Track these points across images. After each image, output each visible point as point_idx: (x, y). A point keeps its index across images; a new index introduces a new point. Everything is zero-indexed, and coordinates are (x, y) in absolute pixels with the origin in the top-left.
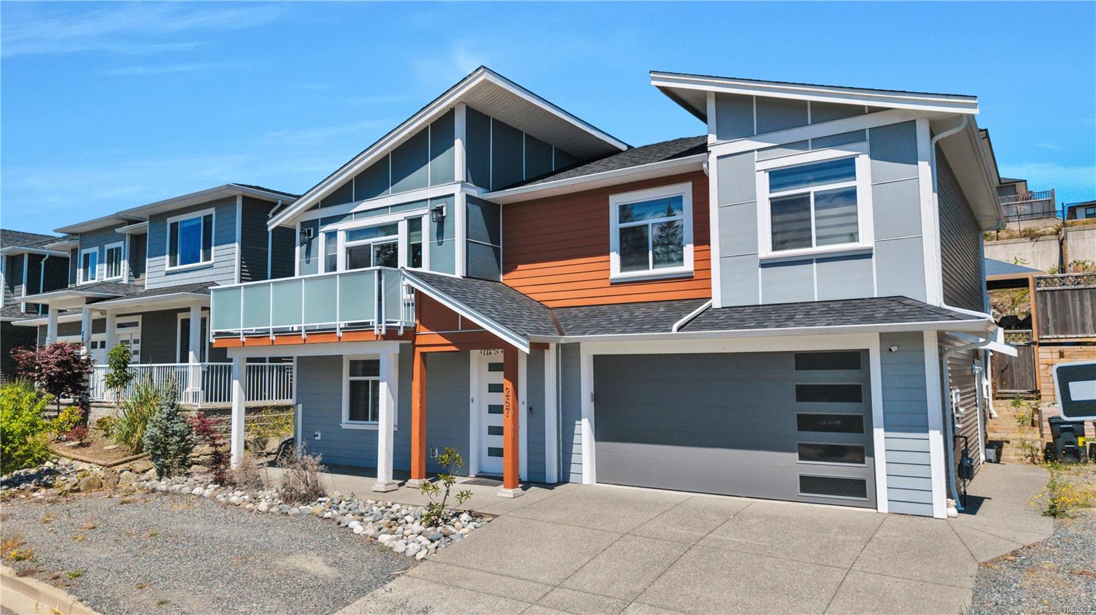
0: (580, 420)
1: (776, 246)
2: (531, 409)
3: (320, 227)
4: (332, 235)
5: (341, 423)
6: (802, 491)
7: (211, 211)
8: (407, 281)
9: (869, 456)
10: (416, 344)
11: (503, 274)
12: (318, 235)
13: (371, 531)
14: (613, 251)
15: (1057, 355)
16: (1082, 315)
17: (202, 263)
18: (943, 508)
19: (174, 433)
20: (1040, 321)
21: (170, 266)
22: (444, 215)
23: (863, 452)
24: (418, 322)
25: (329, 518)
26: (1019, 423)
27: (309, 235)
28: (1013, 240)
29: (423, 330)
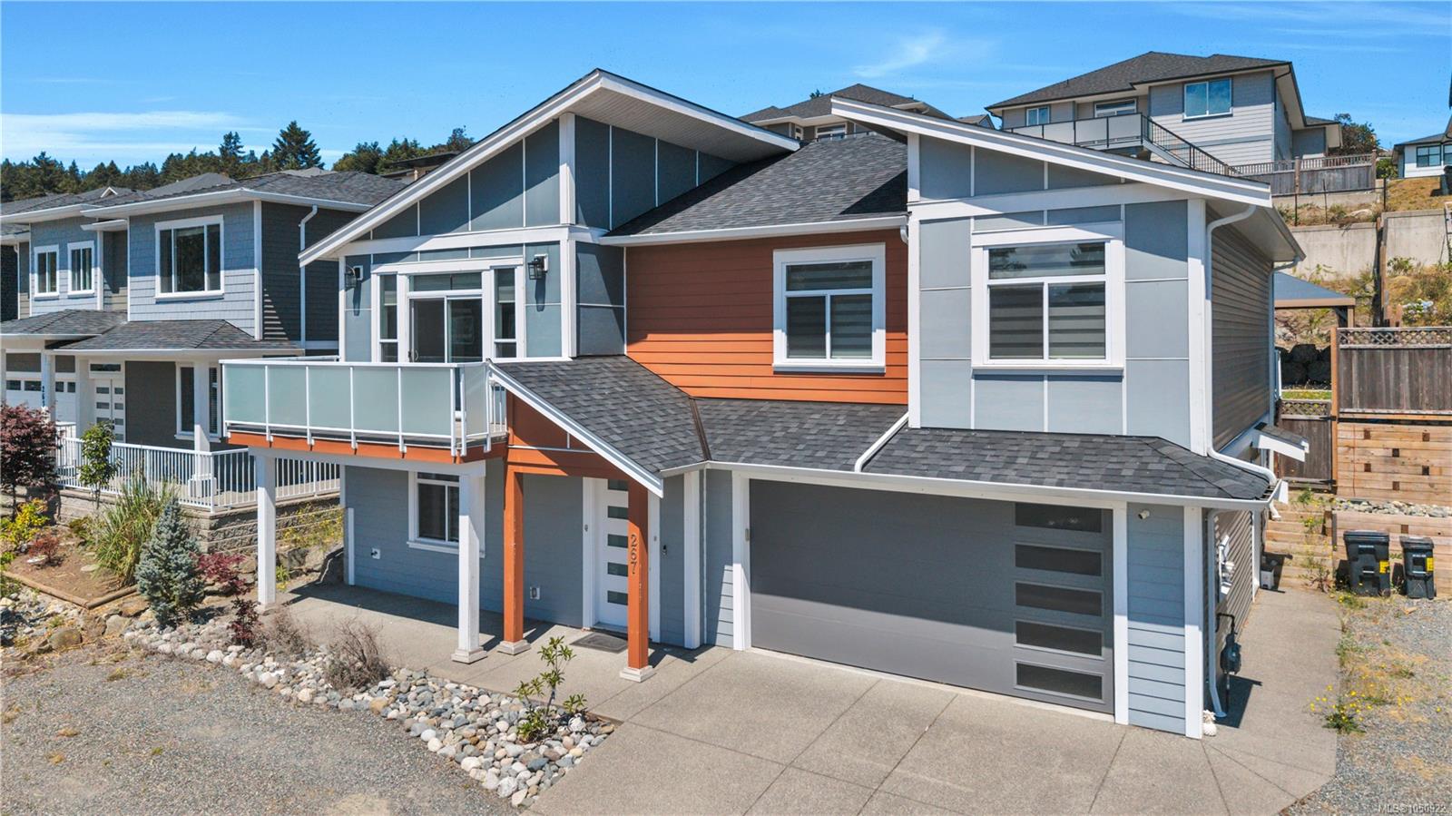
0: (731, 565)
1: (997, 349)
2: (665, 548)
3: (372, 267)
4: (389, 282)
5: (407, 539)
6: (1019, 683)
7: (218, 219)
8: (495, 378)
9: (1107, 646)
10: (509, 460)
11: (628, 344)
12: (370, 277)
13: (451, 750)
14: (777, 328)
15: (1361, 435)
16: (1397, 384)
17: (207, 292)
18: (1199, 722)
19: (179, 567)
20: (1342, 388)
21: (162, 291)
22: (546, 269)
23: (1098, 641)
24: (510, 431)
25: (395, 719)
26: (1307, 529)
27: (358, 276)
28: (1315, 227)
29: (518, 443)
